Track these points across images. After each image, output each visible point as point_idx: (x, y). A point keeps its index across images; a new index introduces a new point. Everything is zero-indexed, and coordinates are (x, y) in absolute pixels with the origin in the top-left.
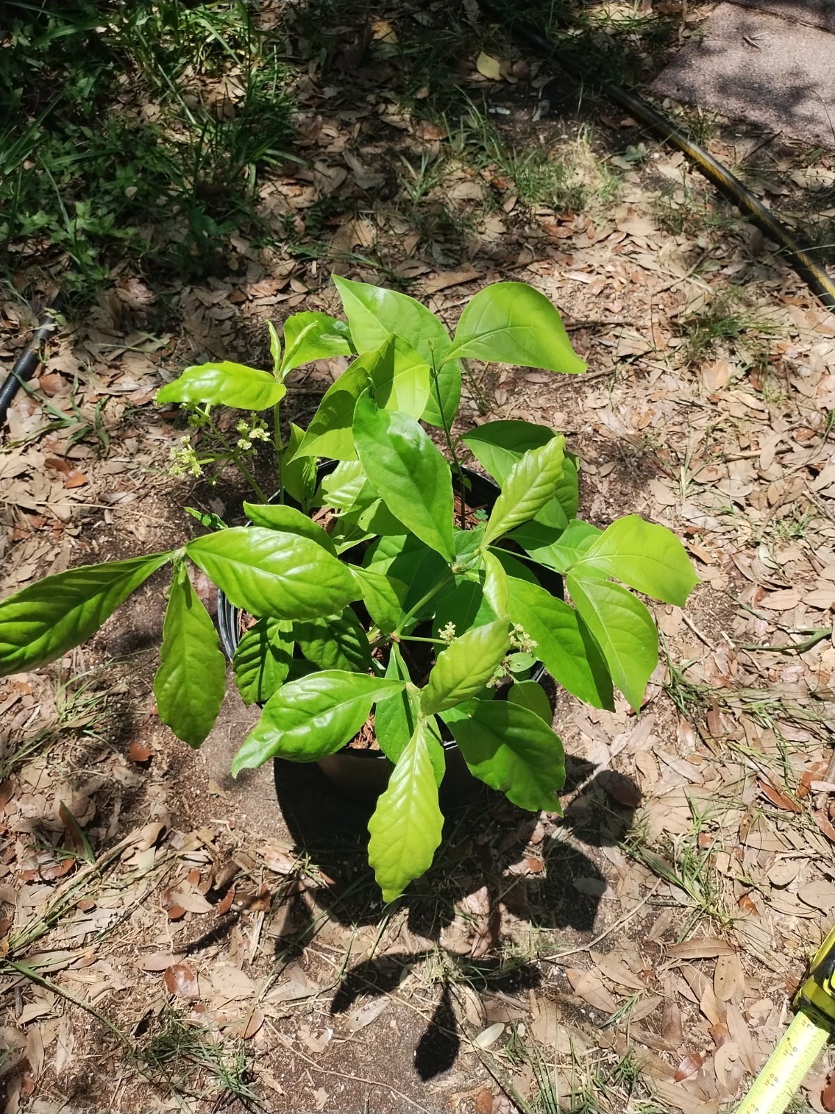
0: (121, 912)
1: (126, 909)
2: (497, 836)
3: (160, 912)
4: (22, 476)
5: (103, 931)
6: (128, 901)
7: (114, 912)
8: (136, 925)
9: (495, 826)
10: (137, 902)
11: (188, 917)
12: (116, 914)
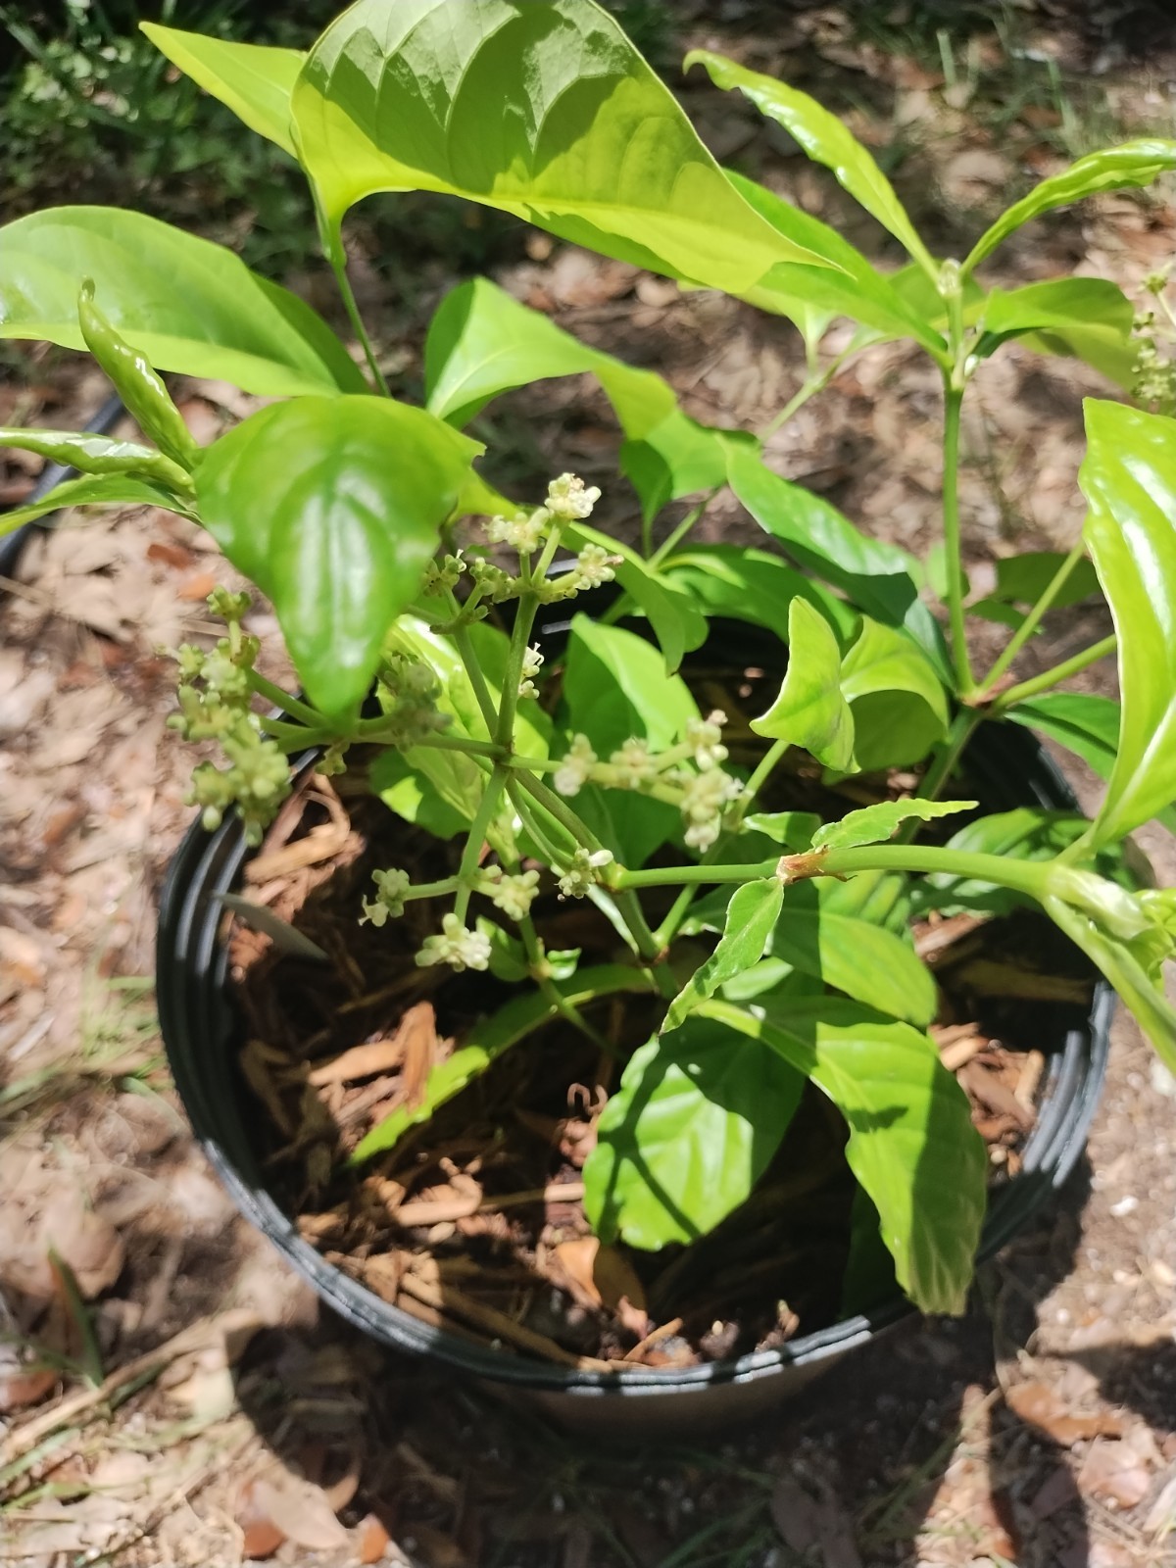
0: (142, 1513)
1: (152, 1506)
2: (1030, 1472)
3: (225, 1529)
4: (103, 571)
5: (92, 1554)
6: (160, 1487)
7: (125, 1509)
8: (167, 1552)
9: (1026, 1449)
10: (179, 1496)
11: (286, 1554)
12: (129, 1518)
